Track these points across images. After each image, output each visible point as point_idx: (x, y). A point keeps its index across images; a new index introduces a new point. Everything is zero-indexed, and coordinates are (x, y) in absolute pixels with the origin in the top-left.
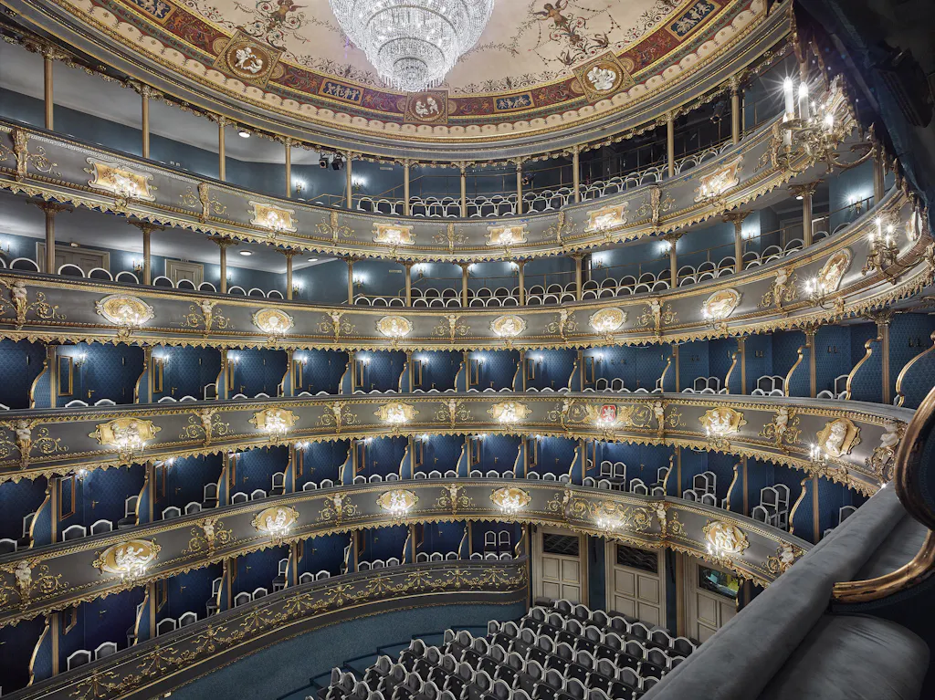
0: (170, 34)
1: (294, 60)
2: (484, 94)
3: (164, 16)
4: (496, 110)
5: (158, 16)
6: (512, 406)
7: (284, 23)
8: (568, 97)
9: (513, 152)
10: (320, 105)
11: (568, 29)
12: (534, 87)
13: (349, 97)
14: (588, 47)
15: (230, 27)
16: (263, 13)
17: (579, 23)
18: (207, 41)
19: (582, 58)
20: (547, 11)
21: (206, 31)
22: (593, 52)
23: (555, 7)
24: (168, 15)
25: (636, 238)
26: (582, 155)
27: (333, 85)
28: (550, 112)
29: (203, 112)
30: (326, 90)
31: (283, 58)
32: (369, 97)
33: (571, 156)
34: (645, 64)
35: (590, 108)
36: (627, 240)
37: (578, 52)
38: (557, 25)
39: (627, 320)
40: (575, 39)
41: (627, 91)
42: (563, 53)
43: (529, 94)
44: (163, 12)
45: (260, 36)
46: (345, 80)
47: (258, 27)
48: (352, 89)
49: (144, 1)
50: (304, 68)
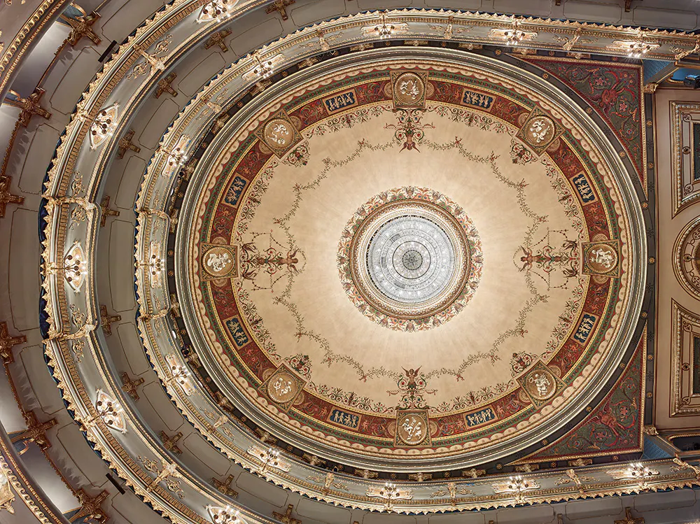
5: (468, 92)
7: (405, 131)
11: (272, 261)
14: (250, 265)
15: (430, 108)
17: (271, 270)
20: (293, 258)
22: (244, 265)
23: (293, 264)
24: (463, 96)
31: (390, 103)
40: (261, 260)
42: (255, 249)
43: (235, 207)
45: (412, 112)
46: (345, 113)
47: (416, 118)
48: (336, 108)
49: (477, 99)
50: (375, 104)
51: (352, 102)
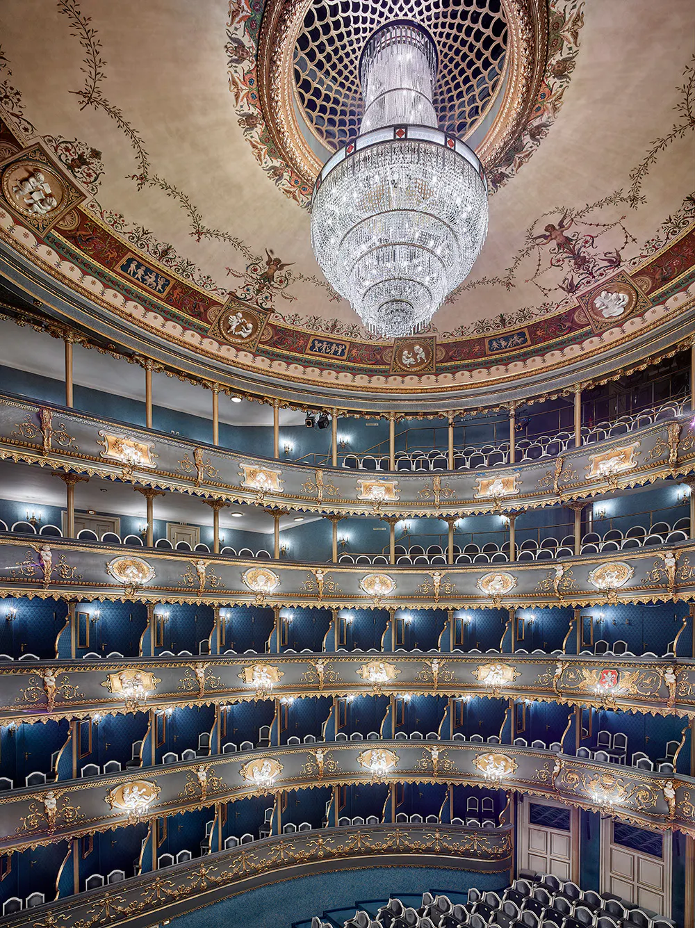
0: (170, 307)
1: (282, 320)
2: (475, 336)
3: (164, 290)
4: (488, 352)
5: (159, 291)
6: (499, 667)
7: (272, 283)
8: (571, 330)
9: (506, 396)
10: (307, 364)
11: (572, 251)
12: (532, 322)
13: (335, 353)
14: (596, 269)
15: (223, 294)
16: (252, 275)
17: (586, 242)
18: (202, 311)
19: (588, 282)
20: (548, 234)
21: (202, 300)
22: (602, 274)
23: (557, 228)
24: (168, 289)
25: (648, 482)
26: (585, 394)
27: (320, 342)
28: (549, 348)
29: (199, 380)
30: (312, 348)
31: (272, 320)
32: (354, 351)
33: (572, 395)
34: (666, 280)
35: (596, 339)
36: (637, 485)
37: (584, 276)
38: (559, 249)
39: (634, 575)
40: (581, 262)
41: (641, 315)
42: (565, 279)
43: (526, 331)
44: (163, 287)
45: (250, 299)
46: (331, 336)
47: (248, 290)
48: (338, 345)
49: (146, 277)
50: (291, 327)
51: (316, 342)
